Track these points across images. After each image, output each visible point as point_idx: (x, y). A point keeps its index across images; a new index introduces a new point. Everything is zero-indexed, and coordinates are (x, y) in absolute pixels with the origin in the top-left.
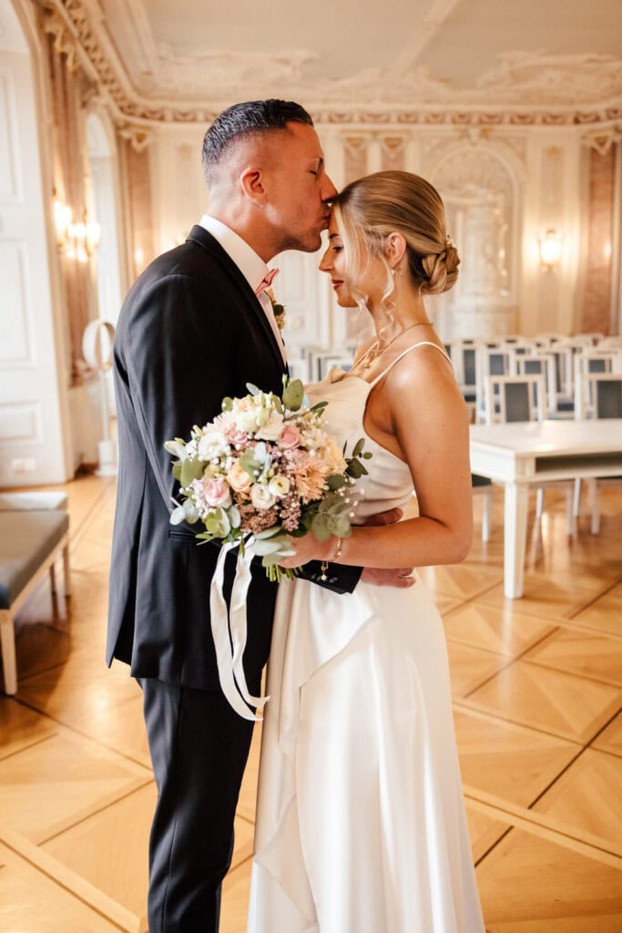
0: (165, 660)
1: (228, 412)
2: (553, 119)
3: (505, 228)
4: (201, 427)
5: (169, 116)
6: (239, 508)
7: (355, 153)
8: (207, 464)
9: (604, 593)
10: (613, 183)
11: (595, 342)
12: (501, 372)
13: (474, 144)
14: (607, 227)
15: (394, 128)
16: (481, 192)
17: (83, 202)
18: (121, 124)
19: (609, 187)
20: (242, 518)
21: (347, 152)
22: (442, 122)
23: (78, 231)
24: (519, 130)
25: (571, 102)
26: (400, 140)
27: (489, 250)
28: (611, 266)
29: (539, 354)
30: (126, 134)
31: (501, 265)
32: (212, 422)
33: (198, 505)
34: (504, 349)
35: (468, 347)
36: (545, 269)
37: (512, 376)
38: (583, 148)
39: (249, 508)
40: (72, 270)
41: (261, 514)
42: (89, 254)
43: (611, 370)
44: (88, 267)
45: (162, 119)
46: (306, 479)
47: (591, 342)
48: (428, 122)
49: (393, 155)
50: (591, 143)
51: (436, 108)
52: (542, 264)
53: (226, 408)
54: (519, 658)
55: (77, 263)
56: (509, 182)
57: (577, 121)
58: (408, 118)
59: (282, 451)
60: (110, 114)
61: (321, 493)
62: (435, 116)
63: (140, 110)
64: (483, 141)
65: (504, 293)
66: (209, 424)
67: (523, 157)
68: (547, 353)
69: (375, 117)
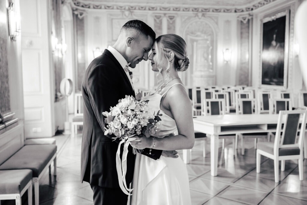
0: (100, 179)
1: (120, 103)
2: (228, 11)
3: (211, 48)
4: (113, 107)
5: (92, 7)
6: (124, 129)
7: (158, 21)
8: (115, 117)
9: (246, 175)
10: (248, 33)
11: (243, 88)
12: (210, 98)
13: (200, 19)
14: (247, 48)
15: (172, 13)
16: (203, 35)
17: (61, 36)
18: (74, 9)
19: (247, 34)
20: (125, 132)
21: (155, 20)
22: (189, 11)
23: (59, 46)
24: (215, 14)
25: (234, 5)
26: (174, 17)
27: (206, 55)
28: (248, 62)
29: (223, 92)
30: (76, 13)
31: (210, 60)
32: (116, 106)
33: (112, 129)
34: (211, 90)
35: (198, 89)
36: (225, 62)
37: (214, 99)
38: (238, 20)
39: (127, 129)
40: (57, 60)
41: (130, 130)
42: (62, 55)
43: (248, 98)
44: (62, 59)
45: (89, 7)
46: (143, 120)
47: (242, 88)
48: (183, 11)
49: (171, 22)
50: (241, 19)
51: (186, 6)
52: (224, 61)
53: (120, 102)
54: (216, 196)
55: (58, 58)
56: (212, 32)
57: (236, 12)
58: (176, 9)
59: (136, 112)
60: (71, 6)
61: (147, 124)
62: (186, 9)
63: (81, 4)
64: (203, 18)
65: (211, 71)
66: (115, 106)
67: (217, 23)
68: (226, 92)
69: (165, 9)
